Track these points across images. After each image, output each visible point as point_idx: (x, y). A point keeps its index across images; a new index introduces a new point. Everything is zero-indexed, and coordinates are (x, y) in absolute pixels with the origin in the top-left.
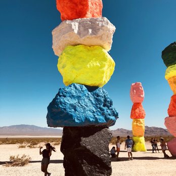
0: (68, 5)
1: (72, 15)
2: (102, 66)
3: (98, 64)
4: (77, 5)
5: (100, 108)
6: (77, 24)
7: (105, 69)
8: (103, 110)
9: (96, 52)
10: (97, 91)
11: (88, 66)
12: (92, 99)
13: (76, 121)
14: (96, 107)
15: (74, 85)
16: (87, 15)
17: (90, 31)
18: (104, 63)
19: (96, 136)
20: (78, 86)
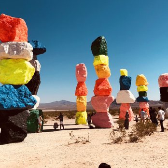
0: (3, 32)
1: (5, 38)
2: (24, 73)
3: (21, 71)
4: (8, 32)
5: (22, 99)
6: (8, 46)
7: (26, 74)
8: (24, 100)
9: (21, 63)
10: (20, 88)
11: (15, 73)
12: (17, 94)
13: (5, 107)
14: (19, 99)
15: (5, 86)
16: (15, 39)
17: (15, 52)
18: (25, 70)
19: (19, 115)
20: (7, 86)
